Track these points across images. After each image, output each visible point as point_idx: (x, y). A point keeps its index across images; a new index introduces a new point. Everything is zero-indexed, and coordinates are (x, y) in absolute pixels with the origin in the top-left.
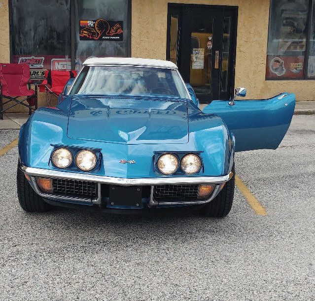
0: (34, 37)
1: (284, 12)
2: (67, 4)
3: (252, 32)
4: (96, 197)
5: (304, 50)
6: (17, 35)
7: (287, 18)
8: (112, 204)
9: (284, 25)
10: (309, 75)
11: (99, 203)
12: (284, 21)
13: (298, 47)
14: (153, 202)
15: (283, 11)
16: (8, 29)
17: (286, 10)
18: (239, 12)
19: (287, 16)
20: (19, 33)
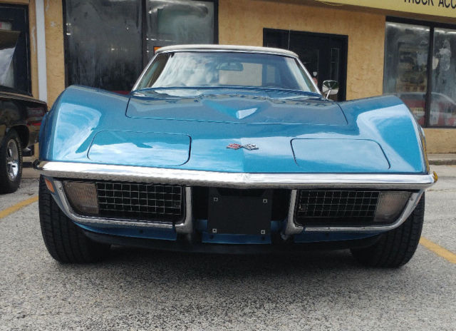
0: (96, 67)
1: (402, 46)
2: (137, 26)
3: (365, 67)
4: (181, 217)
5: (425, 93)
6: (74, 65)
7: (405, 53)
8: (215, 231)
9: (402, 61)
10: (432, 122)
11: (189, 230)
12: (402, 57)
13: (419, 88)
14: (293, 226)
15: (400, 44)
16: (62, 56)
17: (404, 43)
18: (349, 43)
19: (406, 50)
20: (77, 62)
